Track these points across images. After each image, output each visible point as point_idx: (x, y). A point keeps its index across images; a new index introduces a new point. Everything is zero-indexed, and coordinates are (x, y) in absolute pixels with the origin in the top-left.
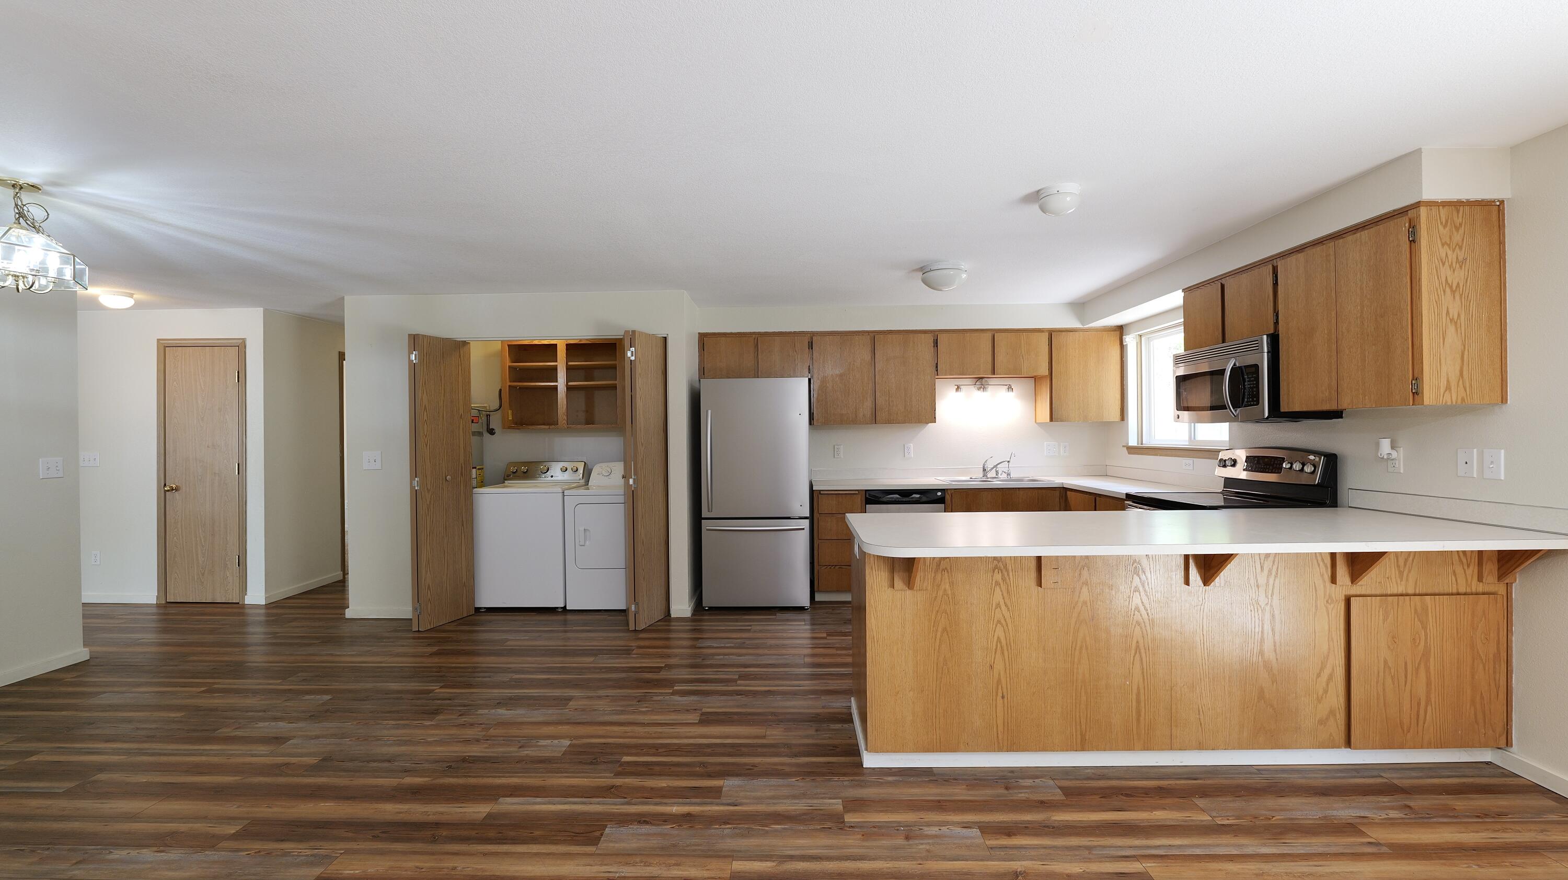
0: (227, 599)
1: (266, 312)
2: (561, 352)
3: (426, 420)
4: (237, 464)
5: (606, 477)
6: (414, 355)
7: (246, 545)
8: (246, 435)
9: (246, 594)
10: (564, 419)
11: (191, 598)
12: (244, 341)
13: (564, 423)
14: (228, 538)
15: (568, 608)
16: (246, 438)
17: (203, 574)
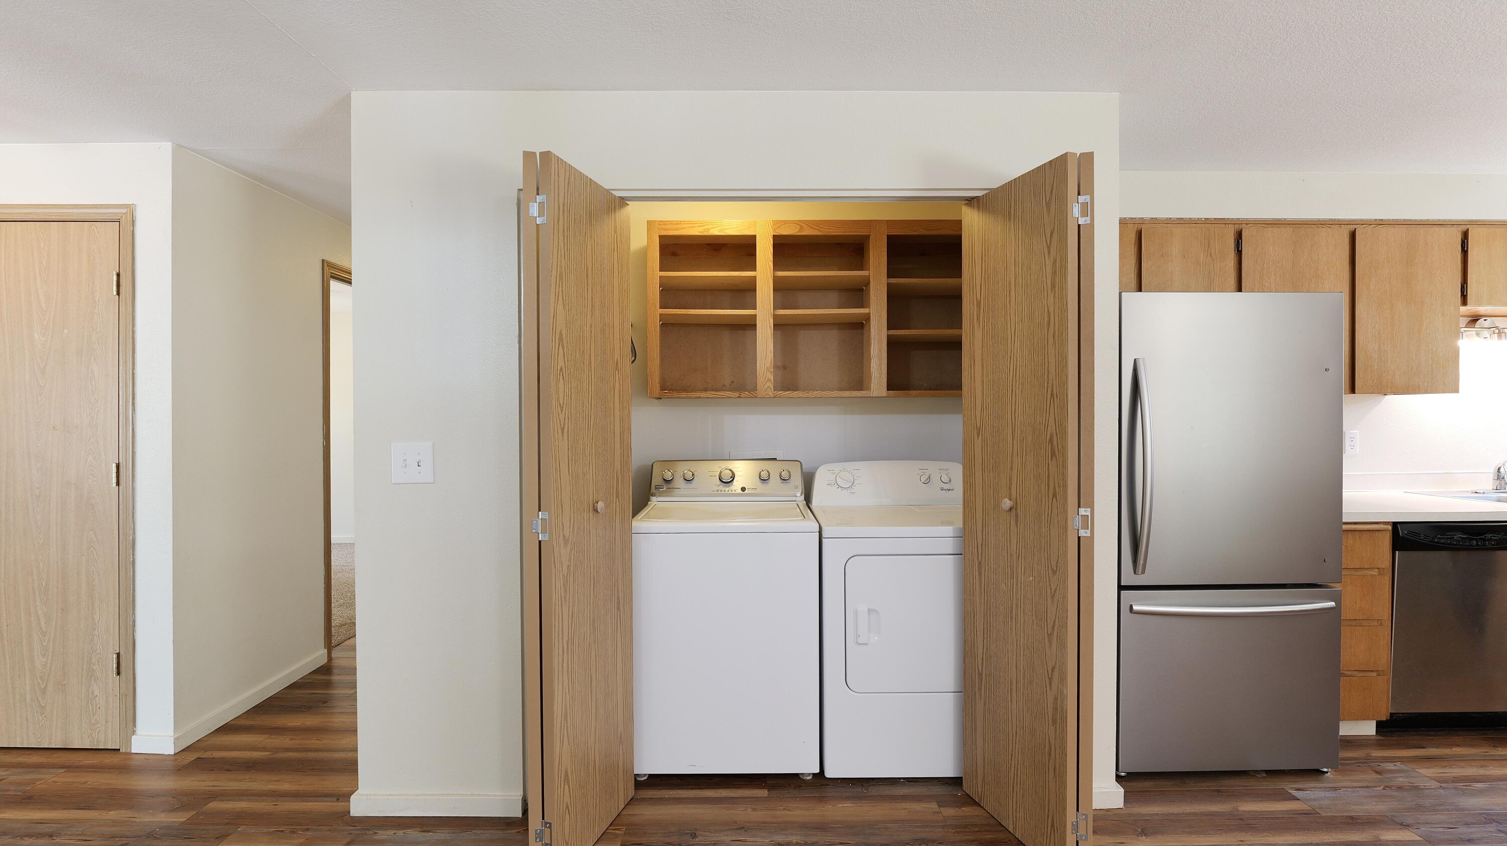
0: (95, 743)
1: (178, 149)
2: (764, 252)
3: (561, 369)
4: (114, 466)
5: (845, 491)
6: (536, 206)
7: (134, 631)
8: (133, 404)
9: (134, 732)
10: (769, 380)
11: (18, 739)
12: (131, 210)
13: (769, 387)
14: (97, 617)
15: (829, 774)
16: (134, 409)
17: (44, 691)
